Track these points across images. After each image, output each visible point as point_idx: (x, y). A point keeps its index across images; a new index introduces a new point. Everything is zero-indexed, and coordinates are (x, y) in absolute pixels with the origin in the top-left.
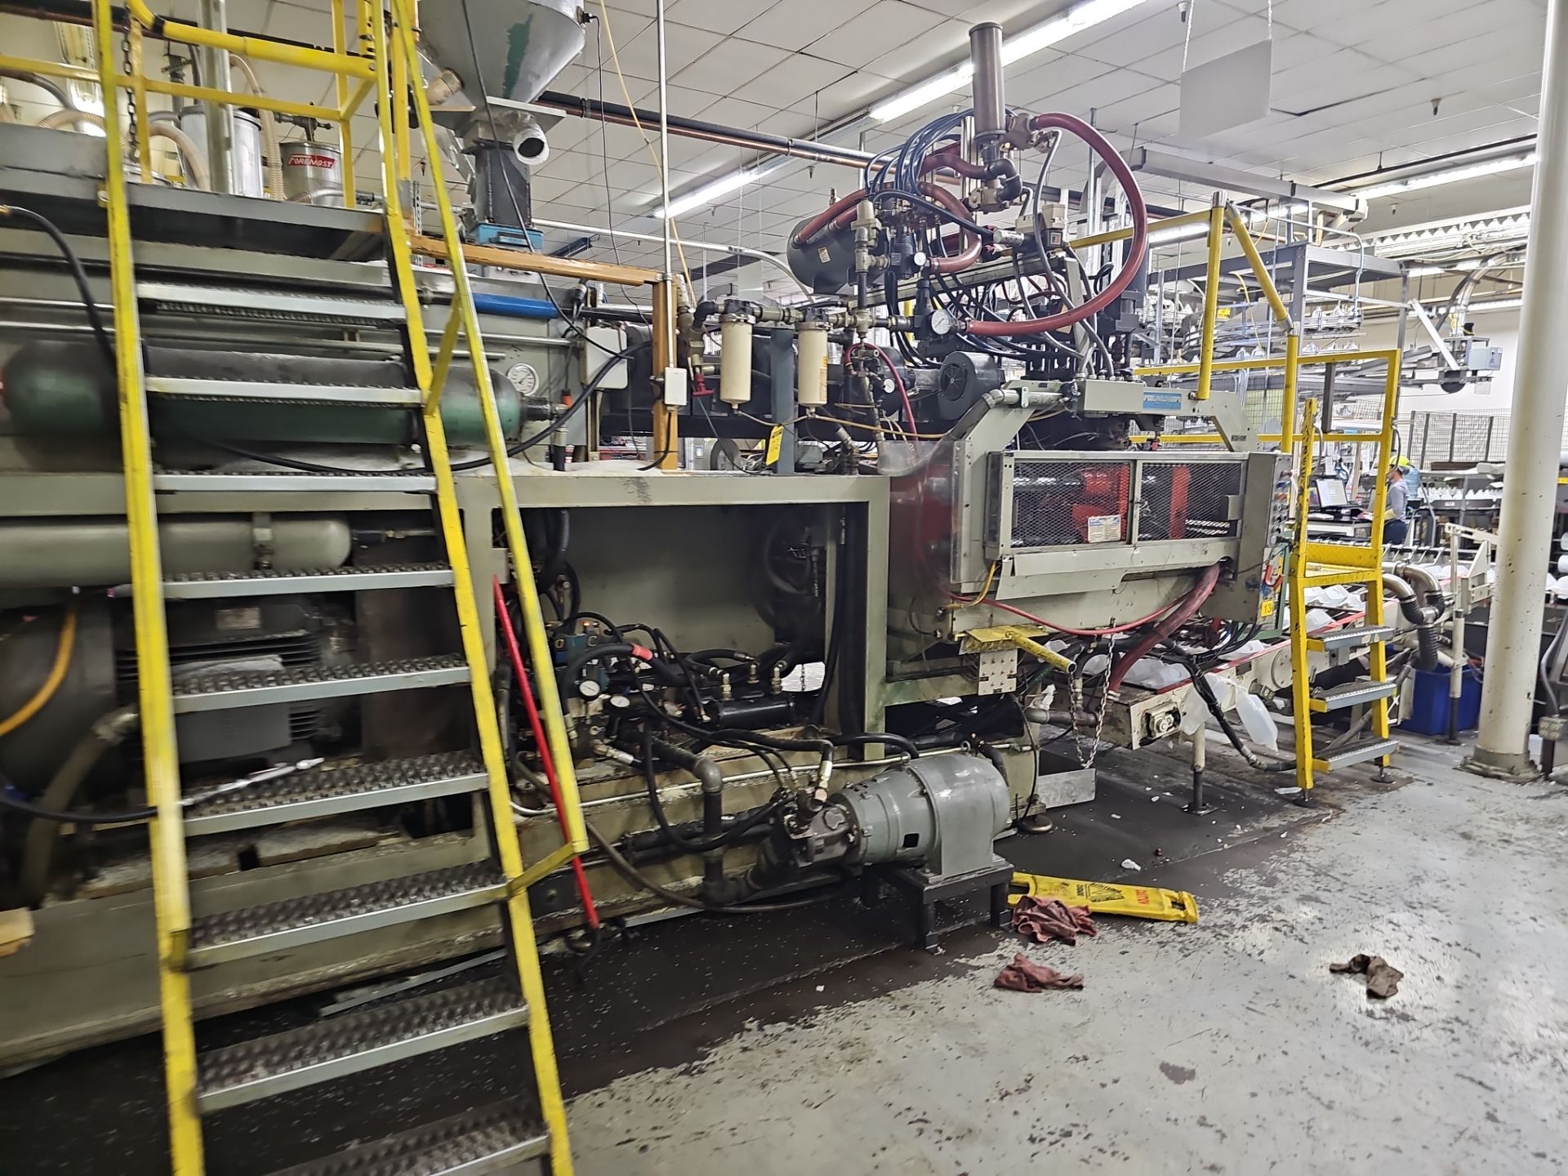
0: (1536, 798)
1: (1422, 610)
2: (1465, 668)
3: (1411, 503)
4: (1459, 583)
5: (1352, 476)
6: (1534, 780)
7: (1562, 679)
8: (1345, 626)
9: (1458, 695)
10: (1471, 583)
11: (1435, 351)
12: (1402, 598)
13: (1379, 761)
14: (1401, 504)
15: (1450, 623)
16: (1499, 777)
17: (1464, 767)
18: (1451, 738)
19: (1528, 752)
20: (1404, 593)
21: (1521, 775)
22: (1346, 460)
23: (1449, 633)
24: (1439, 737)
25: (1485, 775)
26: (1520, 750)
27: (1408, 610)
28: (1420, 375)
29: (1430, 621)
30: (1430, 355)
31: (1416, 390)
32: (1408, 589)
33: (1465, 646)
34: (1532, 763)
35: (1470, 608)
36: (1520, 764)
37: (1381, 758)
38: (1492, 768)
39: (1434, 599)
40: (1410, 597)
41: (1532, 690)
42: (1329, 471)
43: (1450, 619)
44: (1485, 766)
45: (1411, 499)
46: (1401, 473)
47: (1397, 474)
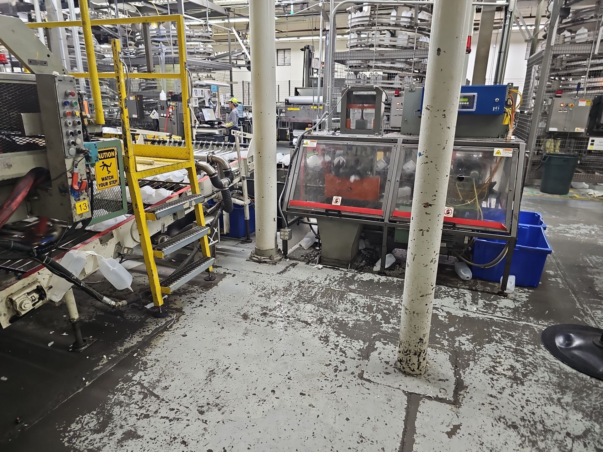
0: (280, 273)
1: (222, 180)
2: (249, 204)
3: (240, 119)
4: (242, 162)
5: (217, 107)
6: (280, 260)
7: (287, 209)
8: (180, 195)
9: (248, 219)
10: (248, 161)
11: (243, 52)
12: (210, 175)
13: (207, 270)
14: (236, 120)
15: (240, 183)
16: (265, 262)
17: (251, 259)
18: (248, 240)
19: (277, 246)
20: (211, 172)
21: (275, 259)
22: (213, 99)
23: (241, 188)
24: (243, 239)
25: (260, 262)
26: (273, 247)
27: (215, 182)
28: (240, 63)
29: (226, 186)
30: (241, 53)
31: (237, 69)
32: (212, 169)
33: (248, 193)
34: (280, 250)
35: (249, 174)
36: (274, 253)
37: (208, 269)
38: (262, 257)
39: (228, 174)
40: (214, 174)
41: (276, 217)
42: (207, 105)
43: (240, 181)
44: (259, 257)
45: (241, 117)
46: (235, 106)
47: (234, 106)
